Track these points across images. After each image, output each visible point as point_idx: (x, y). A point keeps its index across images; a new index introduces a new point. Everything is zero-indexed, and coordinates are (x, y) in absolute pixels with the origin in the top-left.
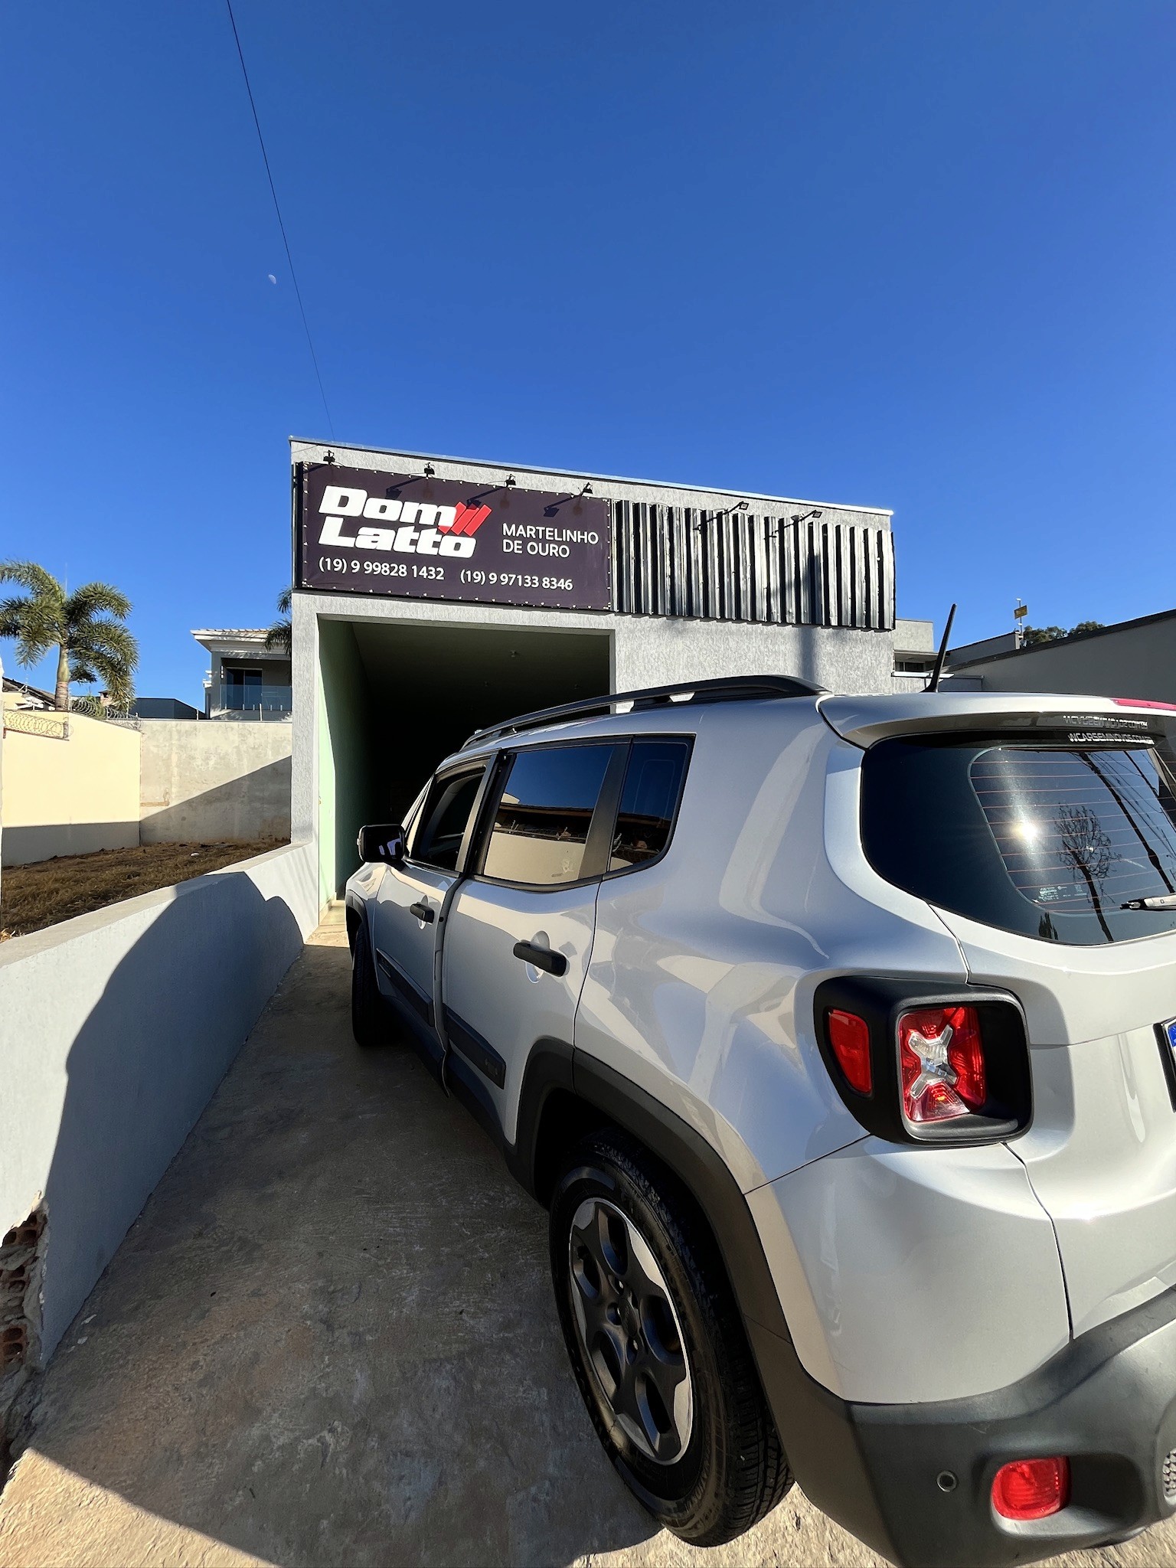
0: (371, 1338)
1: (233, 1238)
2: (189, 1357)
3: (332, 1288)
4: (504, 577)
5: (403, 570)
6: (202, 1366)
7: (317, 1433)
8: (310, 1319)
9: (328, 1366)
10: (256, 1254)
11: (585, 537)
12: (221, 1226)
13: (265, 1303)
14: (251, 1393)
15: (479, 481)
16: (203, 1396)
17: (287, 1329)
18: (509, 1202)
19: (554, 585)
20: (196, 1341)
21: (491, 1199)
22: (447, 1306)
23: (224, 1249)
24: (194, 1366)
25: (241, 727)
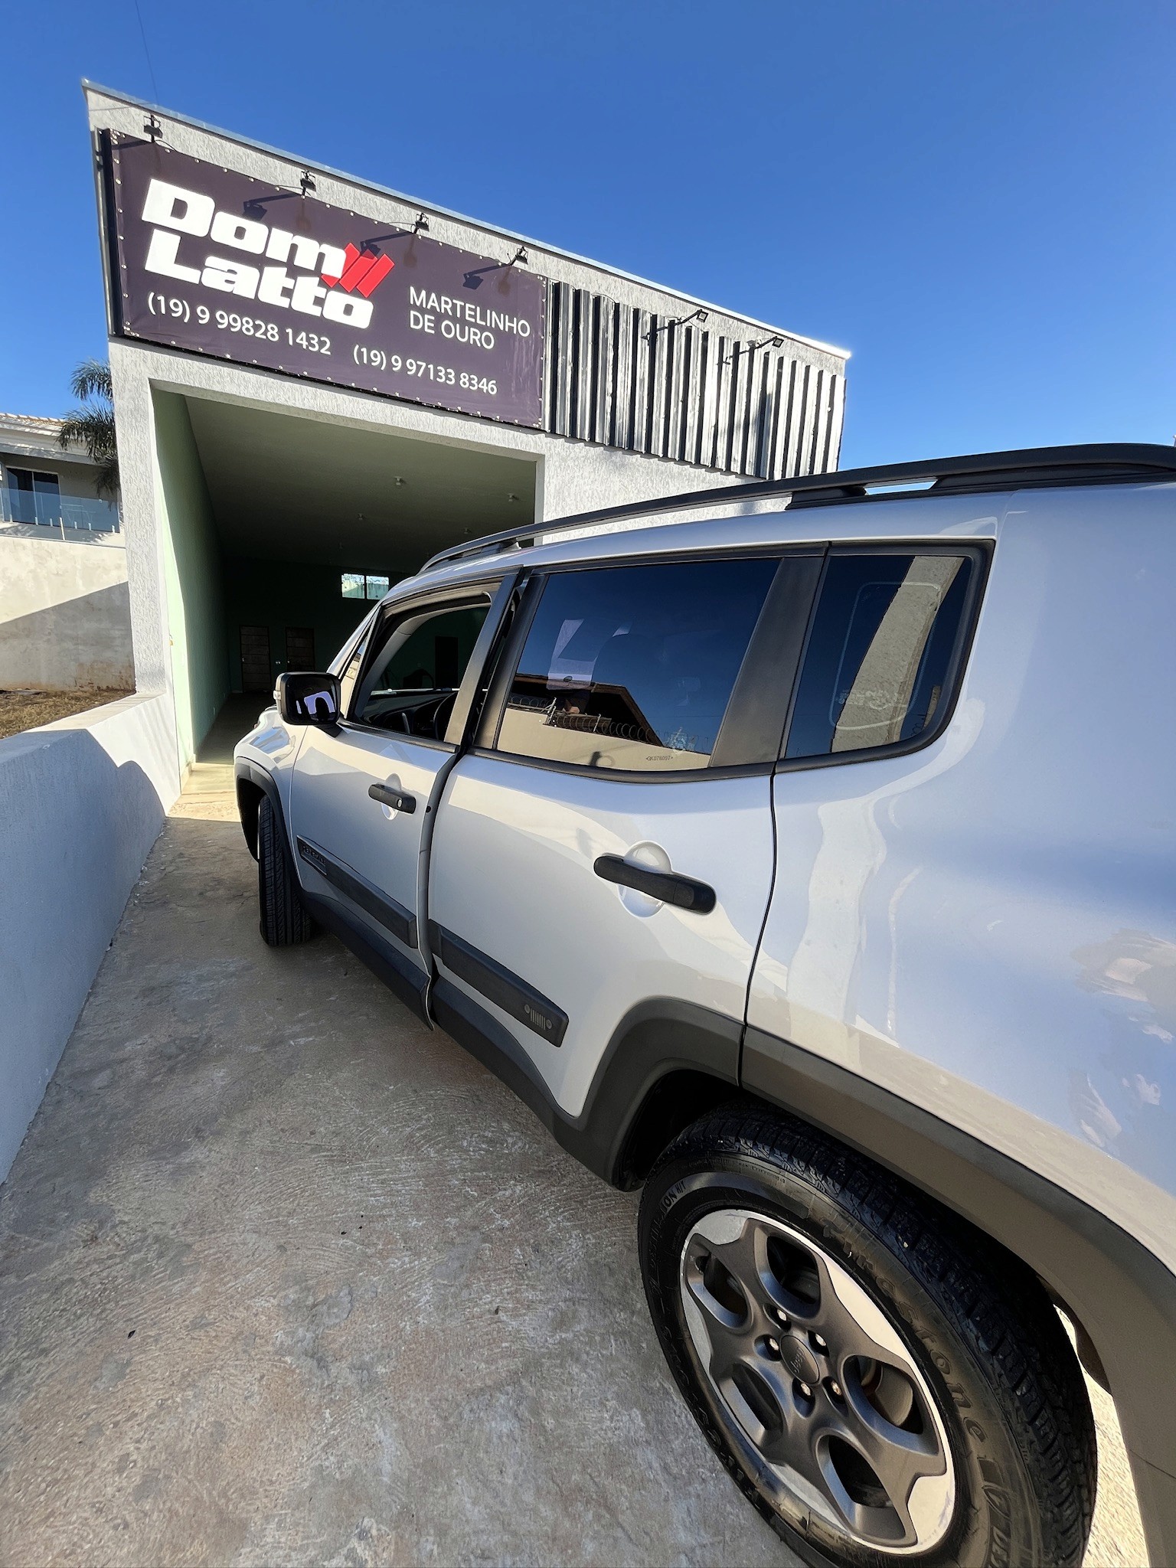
0: (384, 1370)
1: (146, 1238)
2: (111, 1450)
3: (310, 1301)
4: (411, 365)
5: (272, 332)
6: (135, 1462)
7: (342, 1546)
8: (291, 1354)
9: (333, 1426)
10: (186, 1260)
11: (514, 325)
12: (122, 1222)
13: (217, 1336)
14: (224, 1494)
15: (378, 217)
16: (146, 1515)
17: (258, 1376)
18: (514, 1144)
19: (474, 386)
20: (119, 1418)
21: (490, 1142)
22: (477, 1305)
23: (135, 1257)
24: (122, 1464)
25: (36, 546)
